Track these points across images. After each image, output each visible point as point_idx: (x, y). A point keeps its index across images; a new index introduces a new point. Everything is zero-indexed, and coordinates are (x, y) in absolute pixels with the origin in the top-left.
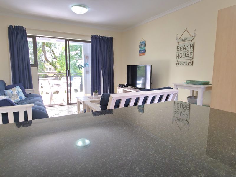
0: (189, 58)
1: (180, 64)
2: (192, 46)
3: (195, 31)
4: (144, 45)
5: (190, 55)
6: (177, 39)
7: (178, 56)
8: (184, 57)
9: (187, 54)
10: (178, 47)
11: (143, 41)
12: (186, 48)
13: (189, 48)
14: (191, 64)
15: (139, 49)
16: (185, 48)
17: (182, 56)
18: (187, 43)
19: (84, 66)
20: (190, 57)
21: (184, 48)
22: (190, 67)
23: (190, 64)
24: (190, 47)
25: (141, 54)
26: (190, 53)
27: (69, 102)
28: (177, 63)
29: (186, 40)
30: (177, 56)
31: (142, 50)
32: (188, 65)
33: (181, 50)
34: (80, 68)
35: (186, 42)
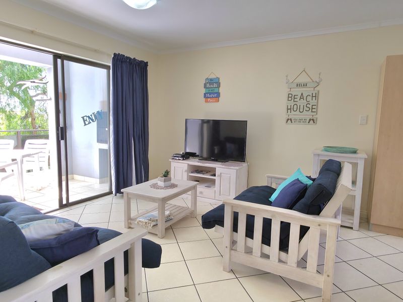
0: (309, 113)
1: (293, 121)
2: (316, 97)
3: (320, 74)
4: (215, 85)
5: (312, 109)
6: (287, 83)
7: (290, 109)
8: (301, 110)
9: (307, 107)
10: (290, 96)
11: (212, 76)
12: (305, 98)
13: (309, 99)
14: (314, 123)
15: (204, 91)
16: (303, 98)
17: (298, 110)
18: (306, 91)
19: (94, 118)
20: (312, 112)
21: (301, 98)
22: (311, 126)
23: (312, 122)
24: (312, 97)
25: (209, 99)
26: (312, 105)
27: (64, 202)
28: (288, 119)
29: (304, 86)
30: (288, 109)
31: (210, 94)
32: (309, 122)
33: (295, 100)
34: (87, 123)
35: (304, 89)
